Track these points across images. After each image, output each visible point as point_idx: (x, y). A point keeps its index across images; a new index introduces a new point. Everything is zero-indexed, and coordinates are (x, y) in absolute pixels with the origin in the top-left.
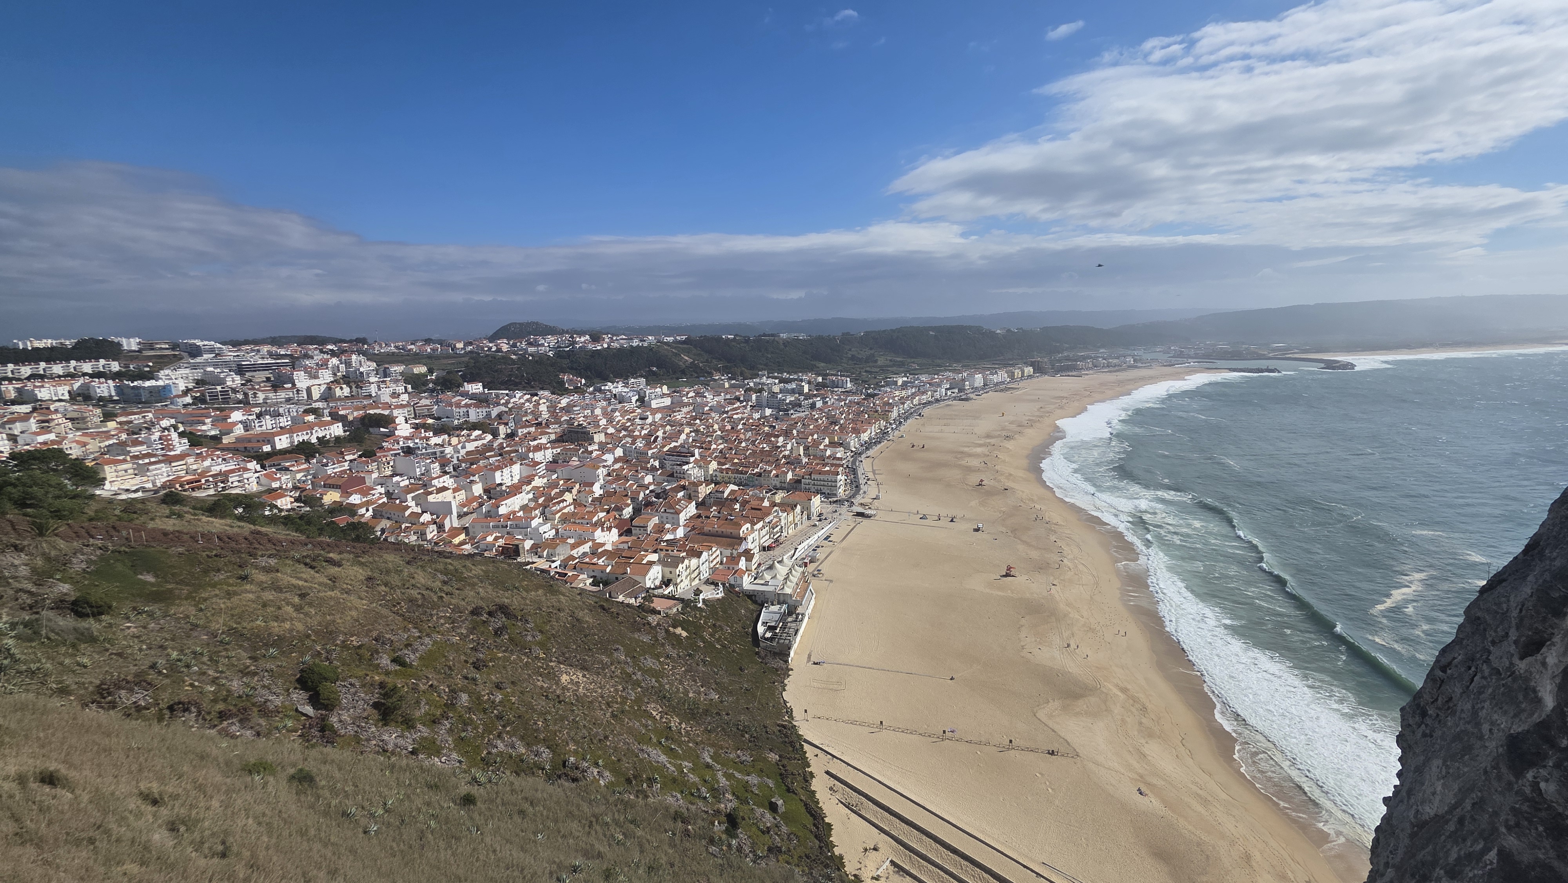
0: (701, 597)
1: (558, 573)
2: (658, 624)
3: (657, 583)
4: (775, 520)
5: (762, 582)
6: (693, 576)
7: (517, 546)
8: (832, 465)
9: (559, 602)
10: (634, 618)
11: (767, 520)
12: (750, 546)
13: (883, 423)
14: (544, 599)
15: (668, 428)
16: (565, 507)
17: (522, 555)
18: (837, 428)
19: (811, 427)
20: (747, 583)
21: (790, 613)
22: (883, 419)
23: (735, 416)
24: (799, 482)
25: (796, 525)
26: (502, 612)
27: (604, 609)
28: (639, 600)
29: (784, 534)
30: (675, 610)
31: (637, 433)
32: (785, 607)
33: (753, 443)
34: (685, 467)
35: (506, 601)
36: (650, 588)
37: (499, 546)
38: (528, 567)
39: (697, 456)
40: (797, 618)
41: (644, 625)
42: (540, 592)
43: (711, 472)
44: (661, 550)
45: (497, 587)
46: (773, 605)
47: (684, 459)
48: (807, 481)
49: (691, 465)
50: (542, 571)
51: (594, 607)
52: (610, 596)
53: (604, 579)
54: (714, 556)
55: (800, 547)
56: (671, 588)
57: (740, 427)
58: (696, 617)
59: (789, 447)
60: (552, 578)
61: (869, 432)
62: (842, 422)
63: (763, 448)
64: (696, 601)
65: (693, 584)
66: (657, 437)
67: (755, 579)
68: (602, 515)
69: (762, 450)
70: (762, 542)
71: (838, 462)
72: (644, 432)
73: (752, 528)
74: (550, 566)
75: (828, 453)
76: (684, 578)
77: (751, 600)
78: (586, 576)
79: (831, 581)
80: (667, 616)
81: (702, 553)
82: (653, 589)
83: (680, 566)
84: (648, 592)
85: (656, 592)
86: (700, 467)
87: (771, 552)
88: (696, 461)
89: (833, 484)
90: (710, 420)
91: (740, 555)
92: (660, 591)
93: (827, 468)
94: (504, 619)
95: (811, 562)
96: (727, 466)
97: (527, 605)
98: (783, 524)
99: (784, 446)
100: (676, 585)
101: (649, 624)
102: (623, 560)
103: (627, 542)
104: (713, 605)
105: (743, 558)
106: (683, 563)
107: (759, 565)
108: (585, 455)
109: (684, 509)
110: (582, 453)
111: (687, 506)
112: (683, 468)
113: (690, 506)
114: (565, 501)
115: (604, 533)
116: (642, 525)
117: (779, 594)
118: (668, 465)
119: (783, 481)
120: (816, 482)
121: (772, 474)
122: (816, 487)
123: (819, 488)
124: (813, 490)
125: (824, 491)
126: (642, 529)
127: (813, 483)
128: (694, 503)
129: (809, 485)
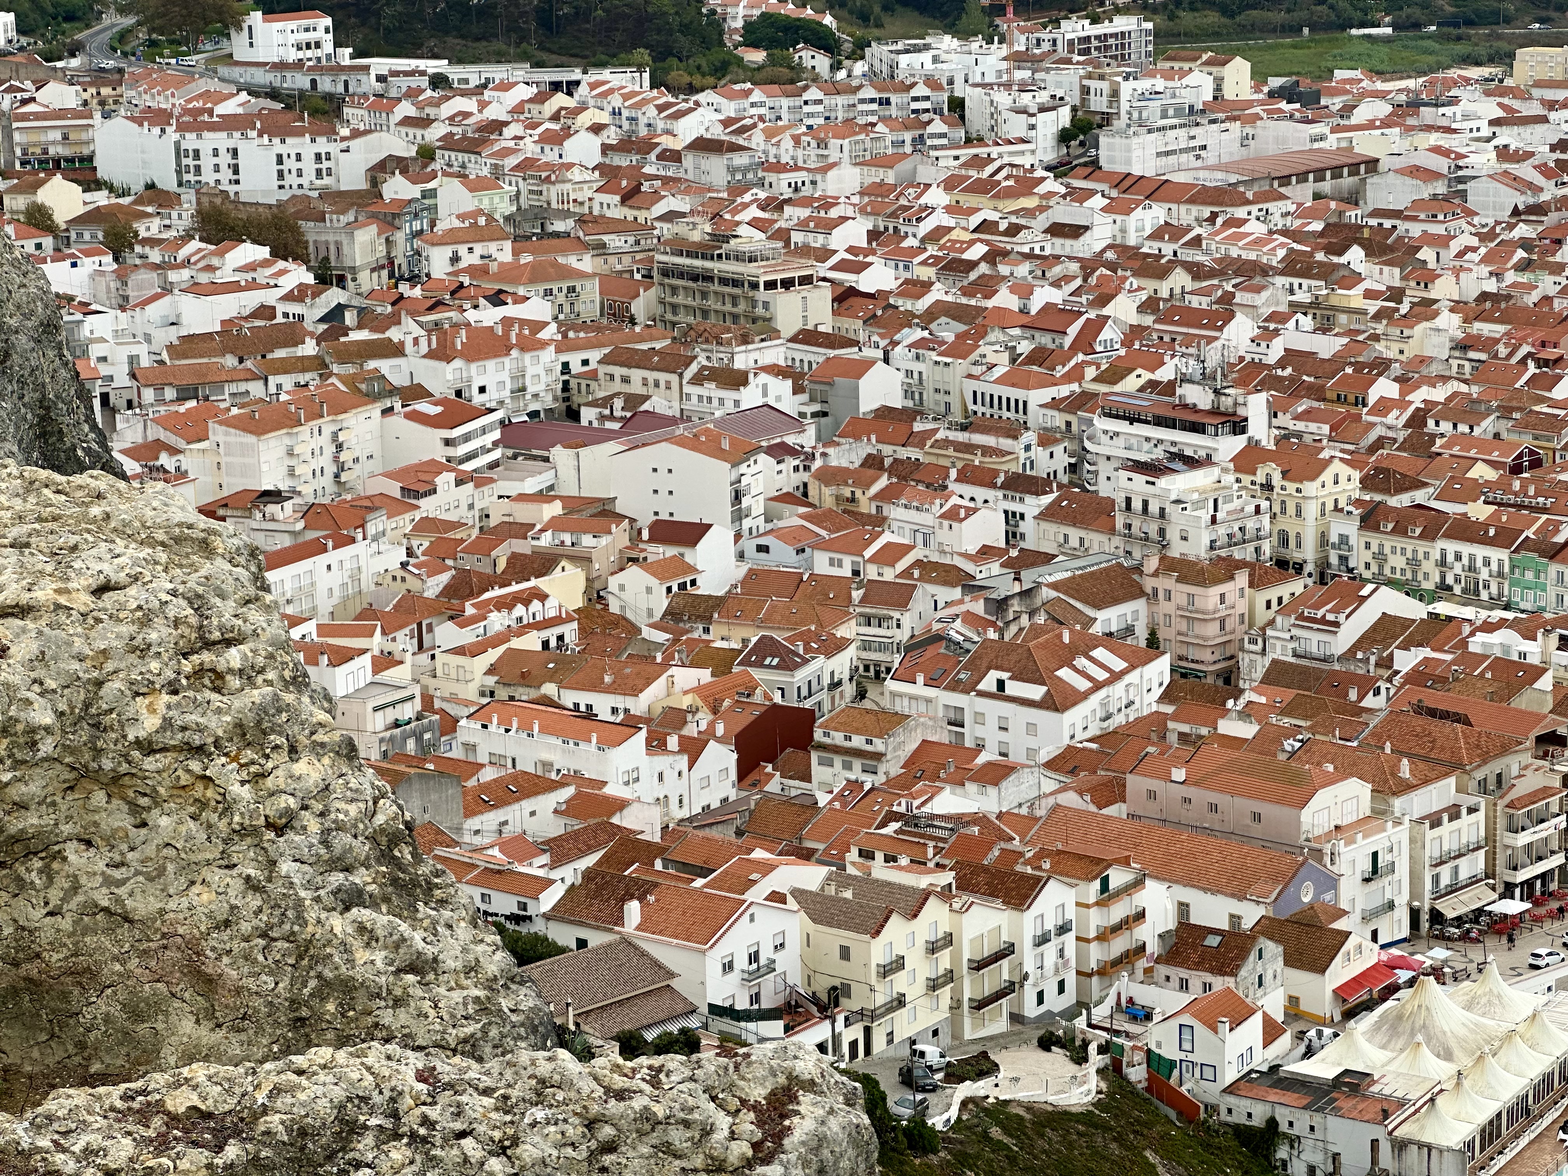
3: (774, 990)
4: (1536, 782)
5: (1330, 1072)
6: (974, 988)
12: (1350, 897)
34: (1175, 483)
36: (725, 1010)
39: (1259, 428)
43: (1319, 520)
47: (1188, 444)
49: (1205, 476)
54: (1120, 910)
65: (975, 1032)
70: (1433, 885)
73: (1378, 808)
76: (913, 990)
81: (1037, 883)
82: (739, 1015)
83: (898, 926)
86: (1265, 489)
88: (1248, 460)
91: (1271, 932)
100: (864, 1015)
105: (1268, 946)
106: (913, 912)
108: (710, 389)
109: (1098, 686)
110: (697, 380)
111: (1116, 677)
112: (1163, 482)
113: (1133, 677)
114: (543, 597)
115: (661, 762)
116: (858, 741)
117: (1395, 1142)
118: (1104, 468)
126: (857, 763)
128: (1163, 664)
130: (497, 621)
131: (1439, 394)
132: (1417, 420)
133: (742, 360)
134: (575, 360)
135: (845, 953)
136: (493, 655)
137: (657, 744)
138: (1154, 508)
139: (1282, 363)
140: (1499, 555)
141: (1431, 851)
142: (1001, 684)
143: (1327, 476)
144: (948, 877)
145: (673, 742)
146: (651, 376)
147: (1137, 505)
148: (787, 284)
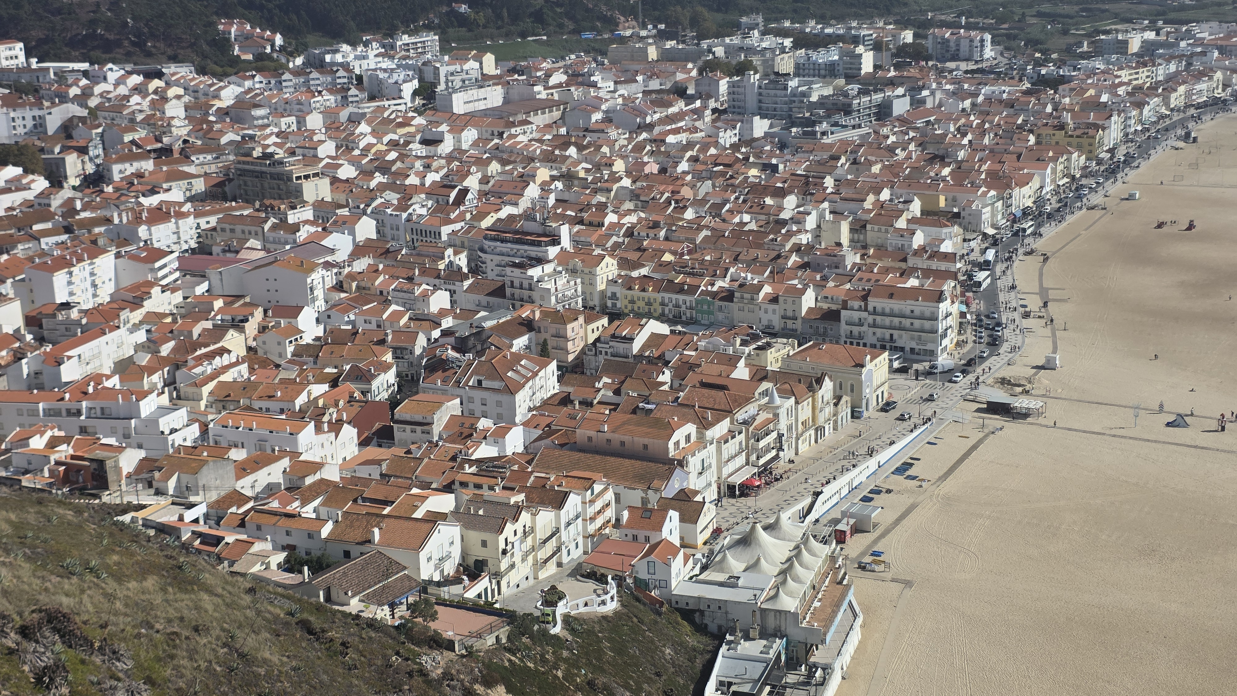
0: (561, 609)
1: (199, 535)
2: (447, 675)
3: (450, 568)
4: (764, 416)
5: (721, 577)
6: (542, 554)
7: (101, 463)
8: (927, 273)
9: (198, 608)
10: (386, 658)
11: (741, 415)
12: (694, 482)
13: (1078, 160)
14: (158, 599)
15: (494, 167)
16: (225, 369)
17: (113, 487)
18: (946, 171)
19: (876, 169)
20: (682, 579)
21: (793, 664)
22: (1080, 148)
23: (671, 139)
24: (832, 316)
25: (819, 430)
26: (56, 630)
27: (310, 632)
28: (402, 611)
29: (787, 454)
30: (490, 640)
31: (413, 180)
32: (779, 644)
33: (716, 210)
34: (535, 272)
35: (65, 600)
36: (430, 582)
37: (58, 463)
38: (127, 518)
39: (566, 242)
40: (811, 675)
41: (410, 674)
42: (151, 582)
43: (601, 286)
44: (464, 485)
45: (44, 566)
46: (747, 638)
47: (533, 251)
48: (856, 315)
49: (549, 268)
50: (163, 529)
51: (287, 624)
52: (328, 599)
53: (316, 553)
54: (598, 505)
55: (828, 491)
56: (484, 583)
57: (683, 166)
58: (544, 661)
59: (811, 222)
60: (186, 547)
61: (1035, 183)
62: (961, 155)
63: (742, 224)
64: (546, 619)
65: (543, 575)
66: (465, 190)
67: (704, 568)
68: (319, 389)
69: (739, 231)
70: (726, 471)
71: (943, 266)
72: (432, 177)
73: (701, 437)
74: (181, 518)
75: (919, 239)
76: (517, 559)
77: (692, 622)
78: (267, 546)
79: (908, 584)
80: (470, 653)
81: (566, 495)
82: (439, 584)
83: (509, 528)
84: (424, 590)
85: (446, 592)
86: (573, 272)
87: (750, 501)
88: (563, 258)
89: (927, 324)
90: (605, 149)
91: (666, 505)
92: (456, 589)
93: (913, 282)
94: (59, 647)
95: (857, 530)
96: (644, 271)
97: (116, 614)
98: (783, 426)
99: (798, 219)
100: (497, 576)
101: (423, 673)
102: (364, 508)
103: (379, 462)
104: (590, 632)
105: (674, 515)
106: (515, 519)
107: (717, 532)
108: (280, 234)
110: (272, 229)
111: (536, 374)
112: (531, 272)
113: (542, 374)
115: (323, 437)
116: (418, 418)
117: (763, 611)
118: (490, 265)
119: (790, 314)
120: (879, 319)
121: (762, 295)
122: (879, 331)
123: (887, 333)
124: (870, 339)
125: (899, 344)
126: (419, 429)
127: (870, 319)
128: (553, 365)
129: (861, 324)
130: (208, 368)
131: (635, 219)
133: (292, 218)
134: (202, 221)
135: (484, 544)
136: (211, 386)
137: (318, 429)
138: (526, 284)
140: (690, 299)
141: (725, 456)
142: (480, 382)
143: (603, 264)
144: (523, 497)
145: (325, 427)
146: (247, 228)
147: (517, 283)
148: (307, 177)
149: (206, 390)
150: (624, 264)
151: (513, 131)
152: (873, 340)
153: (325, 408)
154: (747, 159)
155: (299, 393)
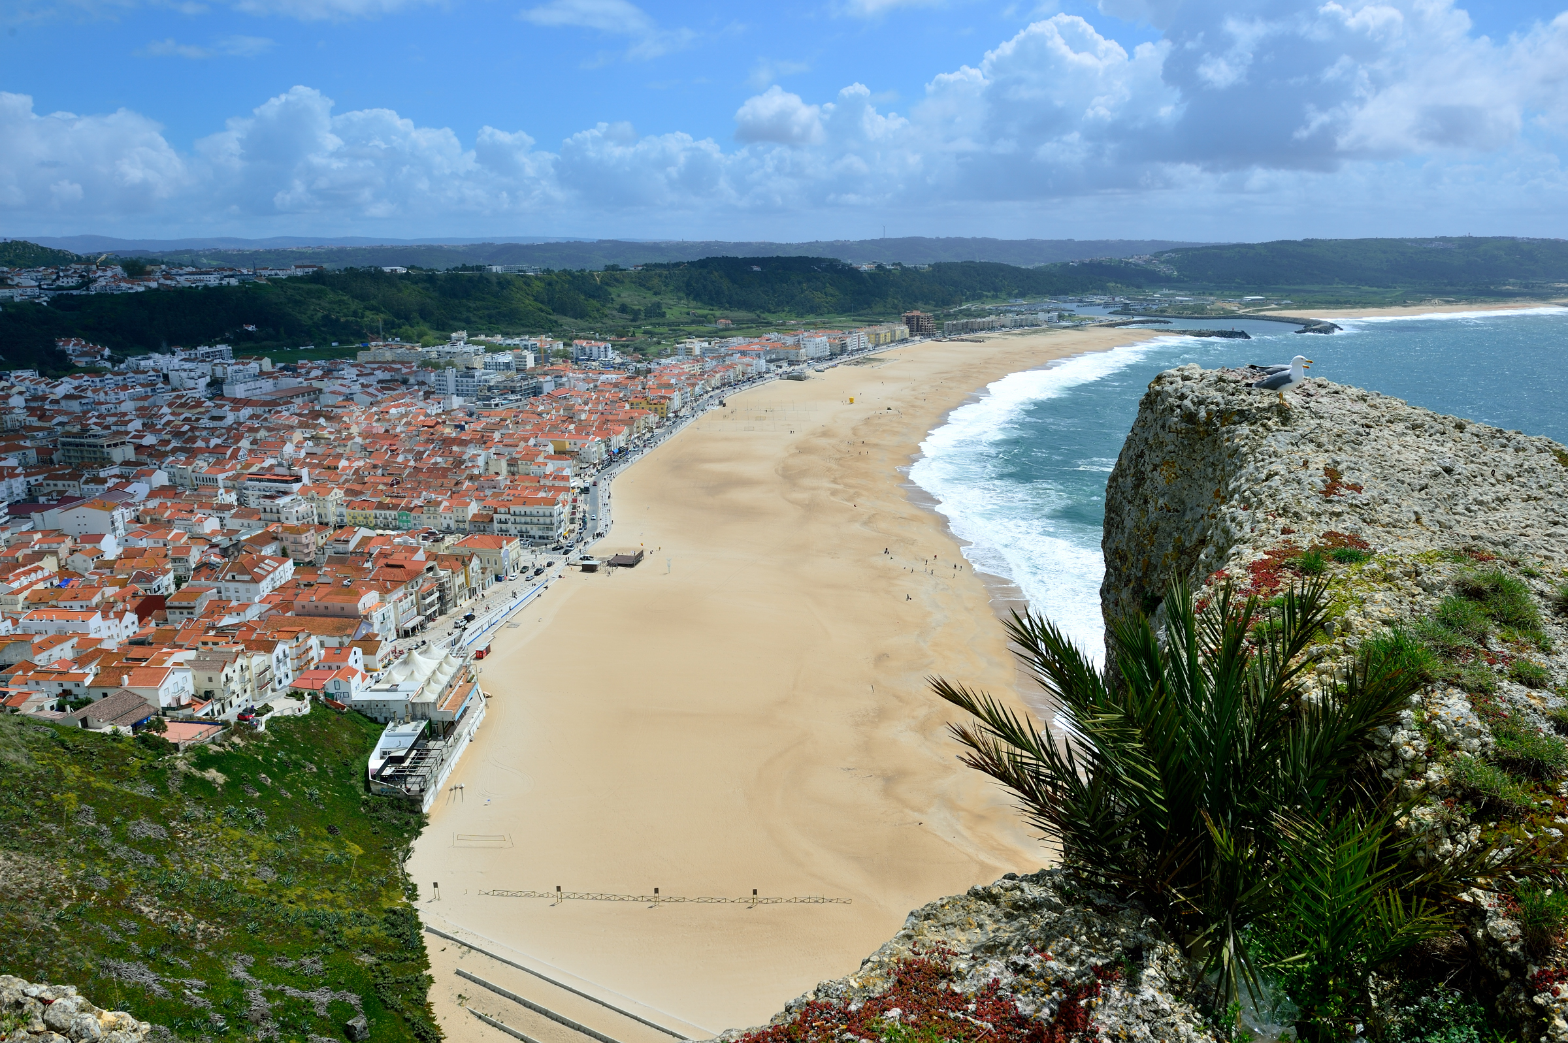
0: (268, 714)
2: (172, 767)
3: (185, 697)
5: (387, 686)
6: (258, 684)
8: (551, 488)
10: (125, 760)
11: (412, 584)
12: (376, 627)
15: (262, 433)
16: (36, 582)
19: (529, 426)
20: (359, 691)
21: (433, 733)
24: (488, 518)
27: (64, 746)
28: (140, 726)
30: (208, 739)
31: (200, 444)
32: (424, 723)
33: (419, 456)
34: (283, 501)
36: (168, 707)
39: (306, 480)
43: (332, 508)
44: (205, 643)
46: (401, 721)
47: (281, 487)
48: (503, 517)
49: (292, 497)
52: (84, 724)
53: (78, 696)
55: (471, 627)
56: (210, 704)
58: (249, 748)
59: (481, 461)
62: (583, 416)
63: (436, 463)
64: (255, 722)
66: (239, 448)
67: (375, 681)
68: (110, 591)
69: (433, 468)
70: (401, 619)
71: (562, 484)
73: (382, 599)
75: (550, 468)
76: (238, 688)
77: (364, 716)
78: (43, 694)
80: (190, 750)
81: (275, 642)
82: (175, 708)
83: (229, 667)
84: (161, 712)
85: (178, 712)
86: (309, 499)
88: (305, 490)
89: (548, 520)
90: (346, 419)
91: (354, 643)
92: (188, 710)
93: (542, 494)
96: (363, 496)
100: (222, 699)
104: (286, 729)
105: (359, 650)
106: (234, 661)
108: (92, 486)
109: (269, 573)
110: (86, 482)
111: (276, 569)
112: (277, 501)
113: (281, 568)
114: (42, 569)
115: (108, 623)
116: (185, 604)
117: (413, 704)
118: (252, 499)
119: (460, 519)
120: (518, 519)
121: (442, 507)
122: (519, 527)
123: (524, 527)
124: (513, 531)
125: (532, 533)
126: (185, 611)
127: (512, 519)
128: (291, 562)
129: (506, 522)
130: (25, 581)
131: (361, 463)
132: (357, 471)
133: (102, 474)
134: (32, 480)
135: (210, 679)
136: (26, 593)
137: (105, 616)
138: (274, 510)
139: (305, 458)
140: (394, 513)
141: (401, 610)
142: (233, 577)
143: (333, 493)
144: (242, 647)
145: (112, 615)
146: (66, 483)
147: (268, 510)
148: (116, 445)
149: (21, 597)
150: (349, 492)
151: (279, 409)
152: (516, 532)
153: (115, 602)
154: (444, 422)
155: (94, 594)
